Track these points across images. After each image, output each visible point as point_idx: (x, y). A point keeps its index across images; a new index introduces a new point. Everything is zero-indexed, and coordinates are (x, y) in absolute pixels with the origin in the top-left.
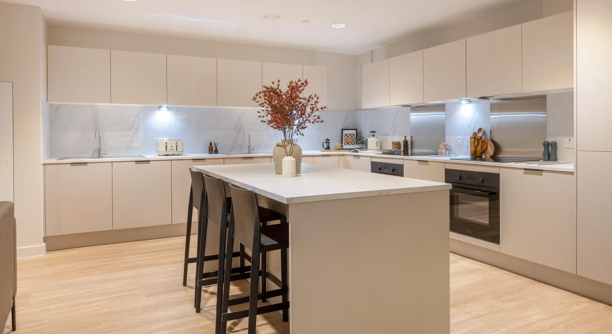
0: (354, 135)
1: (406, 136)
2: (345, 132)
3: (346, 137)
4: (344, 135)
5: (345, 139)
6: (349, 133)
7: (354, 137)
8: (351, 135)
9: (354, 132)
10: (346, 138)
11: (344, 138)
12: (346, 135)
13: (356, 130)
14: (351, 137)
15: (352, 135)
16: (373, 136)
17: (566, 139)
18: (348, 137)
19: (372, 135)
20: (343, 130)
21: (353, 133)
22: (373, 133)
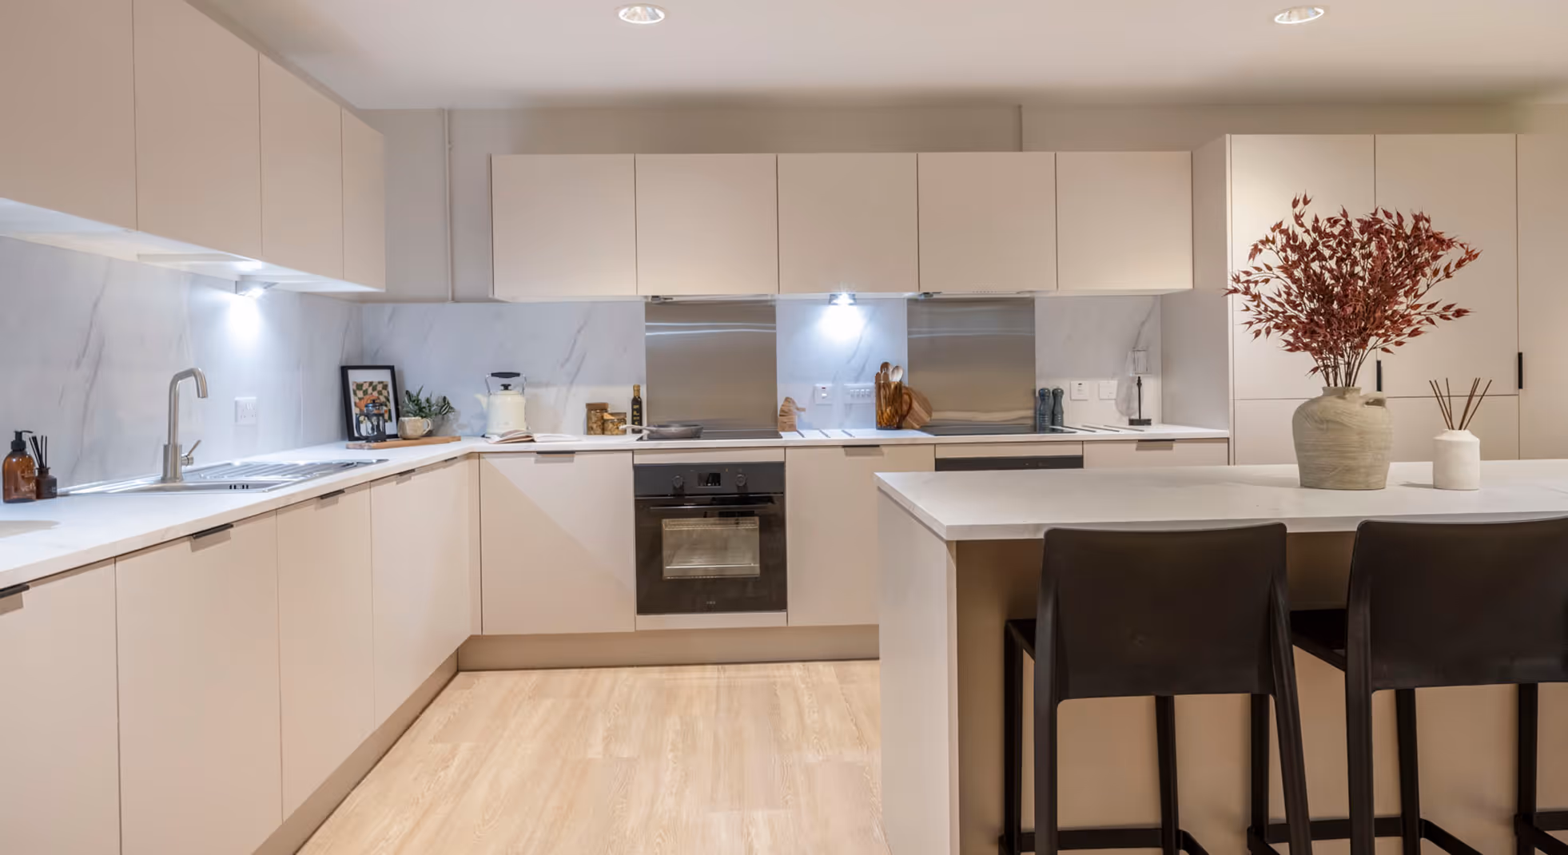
0: (385, 387)
1: (639, 386)
2: (355, 377)
3: (360, 394)
4: (352, 387)
5: (357, 401)
6: (371, 380)
7: (385, 393)
8: (374, 389)
9: (384, 376)
10: (360, 399)
11: (353, 399)
12: (359, 386)
13: (392, 368)
14: (375, 394)
15: (380, 387)
16: (506, 387)
17: (1075, 383)
18: (365, 392)
19: (503, 385)
20: (344, 371)
21: (381, 380)
22: (506, 377)
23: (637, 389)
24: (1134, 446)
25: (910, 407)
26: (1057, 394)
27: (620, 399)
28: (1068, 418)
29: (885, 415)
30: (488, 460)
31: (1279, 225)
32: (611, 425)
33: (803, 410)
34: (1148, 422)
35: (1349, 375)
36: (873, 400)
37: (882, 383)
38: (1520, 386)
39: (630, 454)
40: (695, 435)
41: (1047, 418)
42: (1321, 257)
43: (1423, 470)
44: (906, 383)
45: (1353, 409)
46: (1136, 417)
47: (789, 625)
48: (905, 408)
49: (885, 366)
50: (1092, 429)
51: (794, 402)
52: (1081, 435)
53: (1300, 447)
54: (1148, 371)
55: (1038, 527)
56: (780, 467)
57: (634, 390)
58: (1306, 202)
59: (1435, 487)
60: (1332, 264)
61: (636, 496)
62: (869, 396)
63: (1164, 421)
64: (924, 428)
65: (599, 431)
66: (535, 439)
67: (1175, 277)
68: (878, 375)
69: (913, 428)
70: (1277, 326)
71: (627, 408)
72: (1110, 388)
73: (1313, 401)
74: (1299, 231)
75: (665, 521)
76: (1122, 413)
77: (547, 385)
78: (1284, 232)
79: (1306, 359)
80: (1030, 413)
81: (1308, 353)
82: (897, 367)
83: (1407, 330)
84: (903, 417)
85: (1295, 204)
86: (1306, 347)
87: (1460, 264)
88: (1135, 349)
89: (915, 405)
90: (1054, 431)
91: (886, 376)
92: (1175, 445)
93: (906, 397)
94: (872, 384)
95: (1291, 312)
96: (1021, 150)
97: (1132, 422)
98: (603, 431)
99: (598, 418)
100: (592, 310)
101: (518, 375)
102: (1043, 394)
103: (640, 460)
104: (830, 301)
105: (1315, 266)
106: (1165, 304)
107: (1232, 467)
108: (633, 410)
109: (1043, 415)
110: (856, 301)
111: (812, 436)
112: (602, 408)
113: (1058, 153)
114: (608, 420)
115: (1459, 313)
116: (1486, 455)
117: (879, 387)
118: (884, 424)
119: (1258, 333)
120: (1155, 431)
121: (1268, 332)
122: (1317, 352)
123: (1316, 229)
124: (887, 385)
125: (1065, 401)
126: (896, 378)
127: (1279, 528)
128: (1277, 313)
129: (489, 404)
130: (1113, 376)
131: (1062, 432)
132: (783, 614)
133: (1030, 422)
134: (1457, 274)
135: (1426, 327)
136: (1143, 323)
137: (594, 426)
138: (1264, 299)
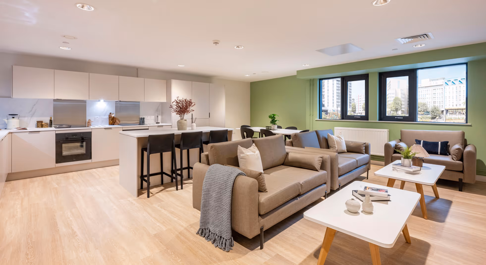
16: (13, 118)
17: (147, 117)
22: (13, 116)
23: (51, 118)
24: (157, 127)
25: (116, 121)
26: (144, 118)
27: (46, 120)
28: (145, 123)
29: (111, 123)
30: (14, 134)
31: (175, 100)
32: (45, 126)
33: (93, 122)
34: (159, 123)
35: (183, 117)
36: (108, 120)
37: (110, 117)
38: (209, 117)
39: (55, 131)
40: (70, 127)
41: (142, 123)
42: (180, 104)
43: (191, 128)
44: (115, 117)
45: (183, 121)
46: (157, 122)
47: (92, 162)
48: (115, 121)
49: (110, 113)
50: (150, 124)
51: (91, 120)
52: (148, 125)
53: (178, 126)
54: (159, 115)
55: (147, 135)
56: (91, 133)
57: (50, 118)
58: (178, 97)
59: (192, 130)
60: (181, 104)
61: (56, 140)
62: (107, 119)
63: (162, 123)
64: (118, 125)
65: (41, 127)
66: (27, 129)
67: (164, 100)
68: (109, 115)
69: (116, 125)
70: (175, 112)
71: (48, 122)
72: (153, 117)
73: (179, 120)
74: (178, 101)
75: (63, 144)
76: (155, 122)
77: (25, 117)
78: (176, 101)
79: (178, 115)
80: (139, 121)
81: (179, 115)
82: (113, 114)
83: (189, 112)
84: (114, 123)
85: (177, 97)
86: (178, 114)
87: (194, 105)
88: (157, 111)
89: (117, 120)
90: (143, 125)
91: (111, 115)
92: (163, 126)
93: (115, 119)
94: (108, 117)
95: (177, 110)
96: (137, 77)
97: (157, 123)
98: (42, 127)
99: (40, 124)
100: (38, 101)
101: (17, 115)
102: (141, 118)
103: (57, 132)
104: (99, 101)
105: (179, 104)
106: (162, 104)
107: (172, 129)
108: (50, 122)
109: (141, 122)
110: (104, 101)
111: (96, 127)
112: (42, 122)
113: (145, 79)
114: (43, 125)
115: (193, 111)
116: (197, 126)
117: (109, 117)
118: (110, 124)
119: (173, 112)
120: (160, 124)
121: (174, 112)
122: (180, 114)
123: (179, 101)
124: (111, 117)
125: (145, 120)
126: (113, 116)
127: (174, 134)
128: (175, 110)
129: (8, 122)
130: (153, 115)
131: (144, 125)
132: (91, 160)
133: (139, 123)
134: (193, 106)
135: (191, 112)
136: (158, 107)
137: (39, 126)
138: (174, 108)
